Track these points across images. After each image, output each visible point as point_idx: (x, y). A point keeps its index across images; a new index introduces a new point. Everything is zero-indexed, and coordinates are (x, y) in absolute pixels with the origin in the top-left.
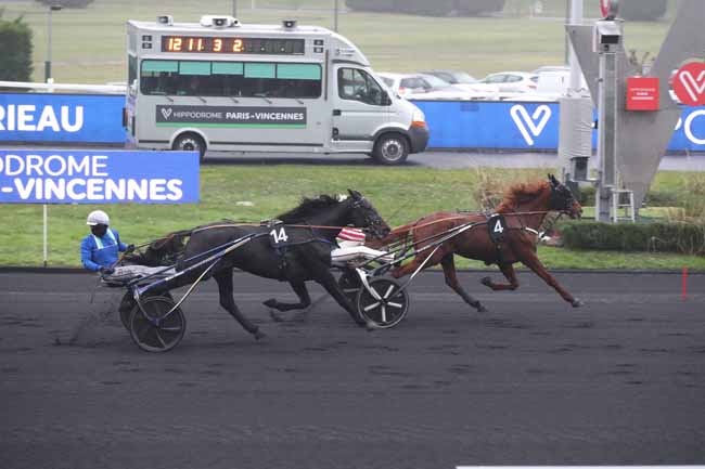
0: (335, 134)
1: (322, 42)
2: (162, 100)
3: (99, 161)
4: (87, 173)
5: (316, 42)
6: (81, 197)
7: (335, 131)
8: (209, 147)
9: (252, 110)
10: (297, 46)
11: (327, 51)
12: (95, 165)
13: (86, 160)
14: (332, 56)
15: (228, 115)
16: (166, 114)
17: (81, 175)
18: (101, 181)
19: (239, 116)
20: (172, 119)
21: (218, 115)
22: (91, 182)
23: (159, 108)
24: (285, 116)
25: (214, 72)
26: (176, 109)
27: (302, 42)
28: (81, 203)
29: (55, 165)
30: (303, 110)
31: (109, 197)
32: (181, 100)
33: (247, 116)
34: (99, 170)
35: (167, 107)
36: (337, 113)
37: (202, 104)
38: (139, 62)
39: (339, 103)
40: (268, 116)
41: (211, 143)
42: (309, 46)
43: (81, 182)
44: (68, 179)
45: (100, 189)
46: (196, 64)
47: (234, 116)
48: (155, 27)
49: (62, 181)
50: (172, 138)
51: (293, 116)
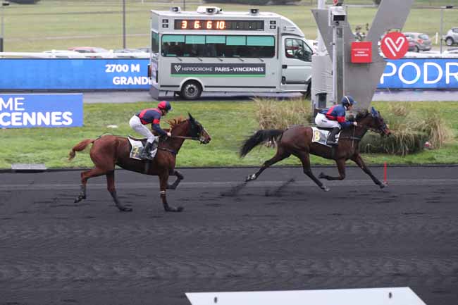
0: (284, 80)
1: (275, 22)
2: (175, 60)
3: (19, 101)
4: (11, 109)
5: (271, 22)
6: (8, 124)
7: (284, 78)
8: (204, 89)
9: (231, 66)
10: (259, 25)
11: (278, 28)
12: (16, 104)
13: (10, 101)
14: (282, 31)
15: (216, 69)
16: (177, 68)
17: (8, 110)
18: (20, 114)
19: (223, 69)
20: (181, 72)
21: (210, 69)
22: (14, 114)
23: (173, 65)
24: (252, 69)
25: (207, 42)
26: (184, 65)
27: (262, 22)
28: (8, 128)
30: (263, 65)
31: (25, 123)
32: (187, 60)
33: (228, 69)
34: (19, 106)
35: (178, 64)
36: (285, 67)
37: (200, 62)
38: (160, 36)
39: (286, 61)
40: (241, 69)
41: (206, 87)
42: (267, 25)
43: (8, 114)
45: (19, 119)
46: (195, 37)
47: (220, 69)
48: (170, 14)
50: (181, 84)
51: (257, 69)
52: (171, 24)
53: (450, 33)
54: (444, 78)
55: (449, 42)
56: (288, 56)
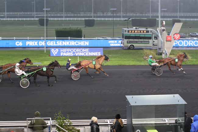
0: (154, 45)
1: (152, 31)
2: (128, 40)
8: (135, 47)
9: (141, 41)
12: (87, 50)
13: (86, 50)
14: (153, 33)
16: (128, 42)
19: (139, 42)
20: (129, 43)
21: (136, 42)
22: (87, 53)
24: (146, 42)
25: (136, 36)
27: (149, 31)
28: (85, 56)
29: (81, 50)
30: (149, 41)
31: (89, 55)
32: (131, 40)
33: (140, 42)
36: (154, 42)
37: (134, 40)
38: (124, 34)
39: (154, 40)
40: (143, 42)
42: (150, 32)
43: (85, 53)
44: (83, 52)
46: (133, 34)
48: (126, 29)
49: (82, 53)
50: (129, 46)
51: (148, 42)
52: (127, 31)
53: (191, 34)
54: (189, 45)
55: (190, 36)
56: (155, 39)
